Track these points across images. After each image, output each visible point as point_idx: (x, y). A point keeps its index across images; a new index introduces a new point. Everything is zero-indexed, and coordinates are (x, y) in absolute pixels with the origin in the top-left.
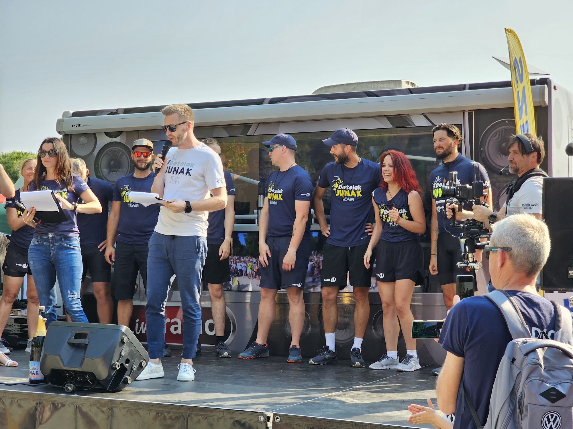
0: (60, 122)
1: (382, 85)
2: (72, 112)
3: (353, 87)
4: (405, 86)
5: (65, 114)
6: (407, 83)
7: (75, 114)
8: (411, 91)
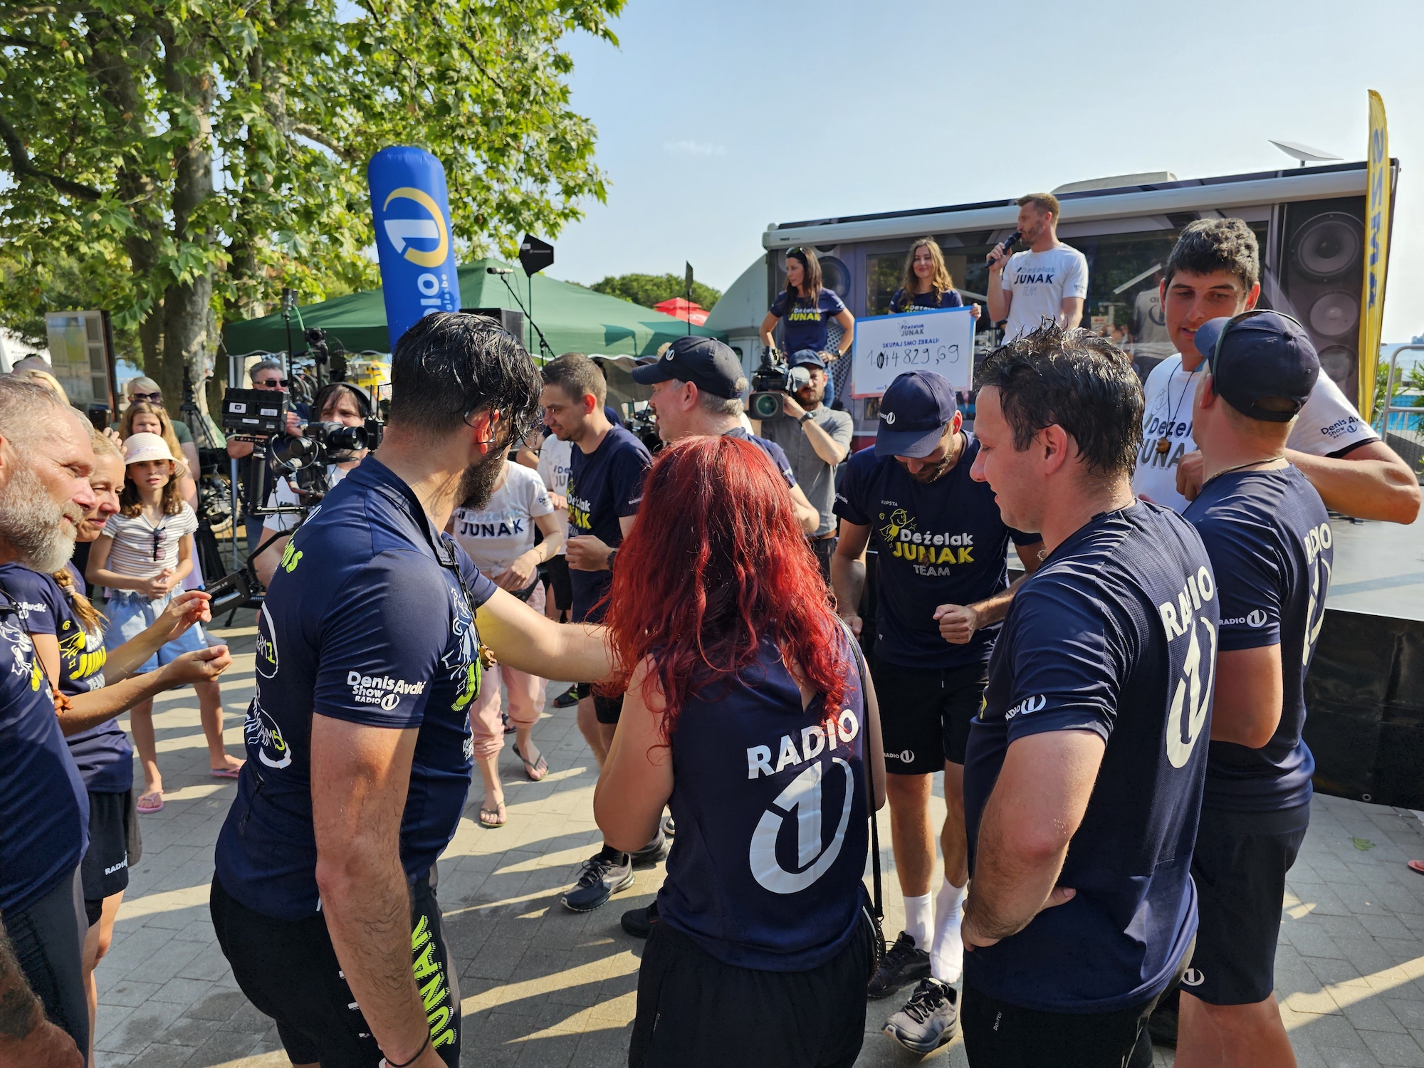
0: (766, 237)
2: (778, 224)
5: (771, 226)
7: (782, 226)
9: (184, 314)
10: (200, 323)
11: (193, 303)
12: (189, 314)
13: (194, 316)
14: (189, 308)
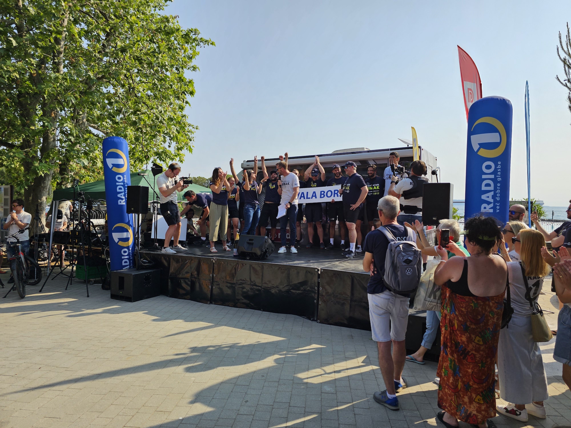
0: (242, 164)
1: (357, 150)
2: (246, 161)
3: (346, 150)
4: (366, 150)
5: (244, 161)
6: (366, 148)
7: (248, 161)
8: (368, 152)
9: (40, 187)
10: (46, 190)
11: (44, 183)
12: (42, 187)
13: (44, 187)
14: (42, 185)
